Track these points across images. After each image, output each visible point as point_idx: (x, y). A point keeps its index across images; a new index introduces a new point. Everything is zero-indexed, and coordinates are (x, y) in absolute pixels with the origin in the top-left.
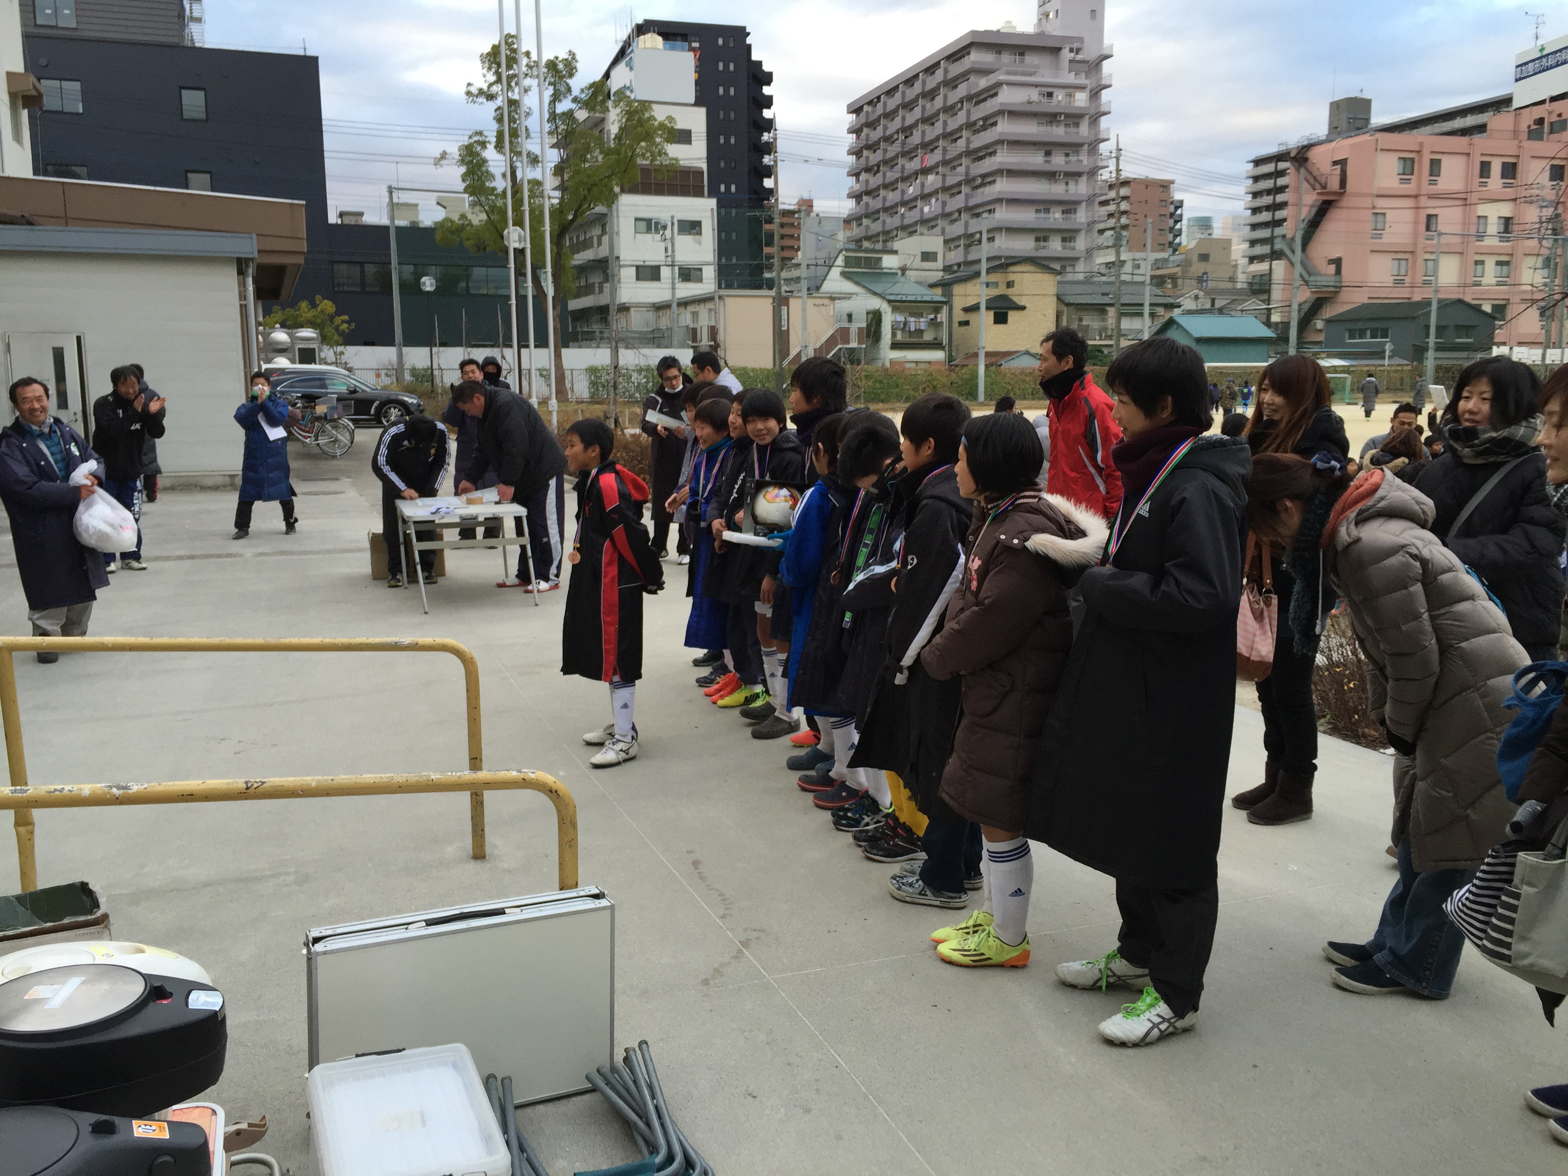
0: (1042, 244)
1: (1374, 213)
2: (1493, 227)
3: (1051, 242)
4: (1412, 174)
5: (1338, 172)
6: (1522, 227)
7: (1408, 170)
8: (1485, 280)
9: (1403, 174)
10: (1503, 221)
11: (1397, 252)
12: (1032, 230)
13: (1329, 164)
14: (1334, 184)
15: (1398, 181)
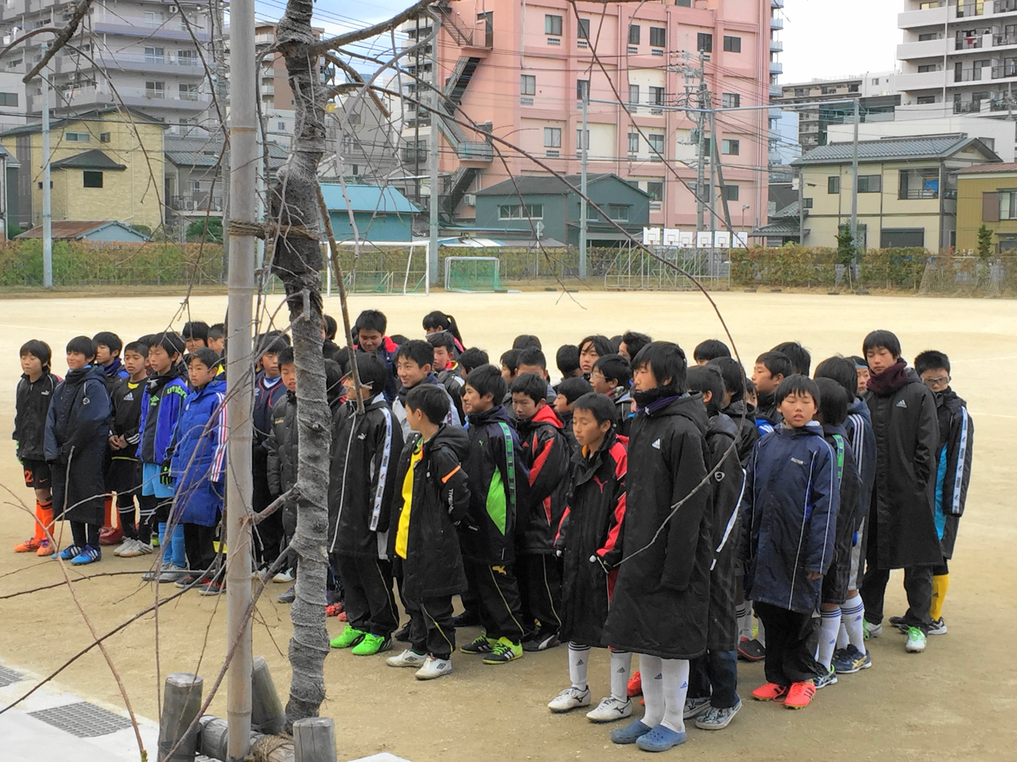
0: (155, 91)
1: (522, 75)
2: (645, 97)
3: (166, 91)
4: (561, 34)
5: (484, 26)
6: (671, 98)
7: (556, 29)
8: (639, 155)
9: (551, 34)
10: (654, 91)
11: (548, 120)
12: (143, 74)
13: (475, 17)
14: (480, 41)
15: (547, 41)
